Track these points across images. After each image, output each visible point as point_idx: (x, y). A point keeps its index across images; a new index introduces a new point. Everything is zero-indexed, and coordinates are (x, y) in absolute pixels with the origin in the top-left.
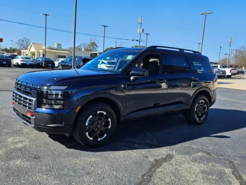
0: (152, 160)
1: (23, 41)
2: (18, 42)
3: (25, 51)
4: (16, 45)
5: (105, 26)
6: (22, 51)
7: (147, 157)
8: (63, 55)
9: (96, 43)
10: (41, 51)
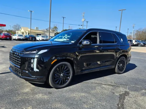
0: (118, 95)
1: (16, 26)
2: (14, 27)
3: (18, 31)
4: (13, 28)
5: (64, 18)
6: (16, 31)
7: (114, 93)
8: (40, 34)
9: (57, 27)
10: (27, 32)
